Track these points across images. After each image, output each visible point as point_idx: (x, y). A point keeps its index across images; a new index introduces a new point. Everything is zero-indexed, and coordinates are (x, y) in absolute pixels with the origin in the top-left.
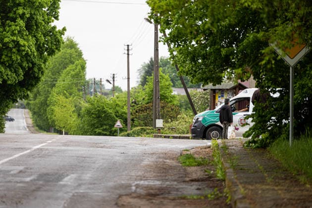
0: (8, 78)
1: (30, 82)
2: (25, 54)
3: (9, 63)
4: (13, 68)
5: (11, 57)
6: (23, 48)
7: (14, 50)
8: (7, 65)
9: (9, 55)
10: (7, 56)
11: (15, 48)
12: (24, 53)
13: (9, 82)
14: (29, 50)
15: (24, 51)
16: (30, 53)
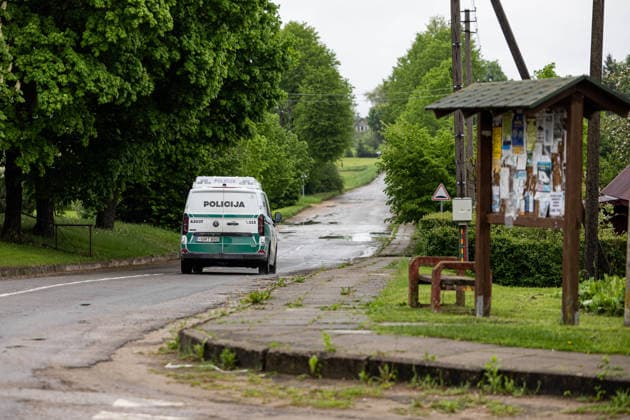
0: (102, 90)
1: (181, 99)
2: (140, 25)
3: (101, 52)
4: (122, 63)
5: (103, 34)
6: (132, 10)
7: (110, 15)
8: (97, 54)
9: (100, 29)
10: (94, 30)
11: (113, 10)
12: (136, 23)
13: (104, 100)
14: (151, 15)
15: (135, 16)
16: (154, 22)
